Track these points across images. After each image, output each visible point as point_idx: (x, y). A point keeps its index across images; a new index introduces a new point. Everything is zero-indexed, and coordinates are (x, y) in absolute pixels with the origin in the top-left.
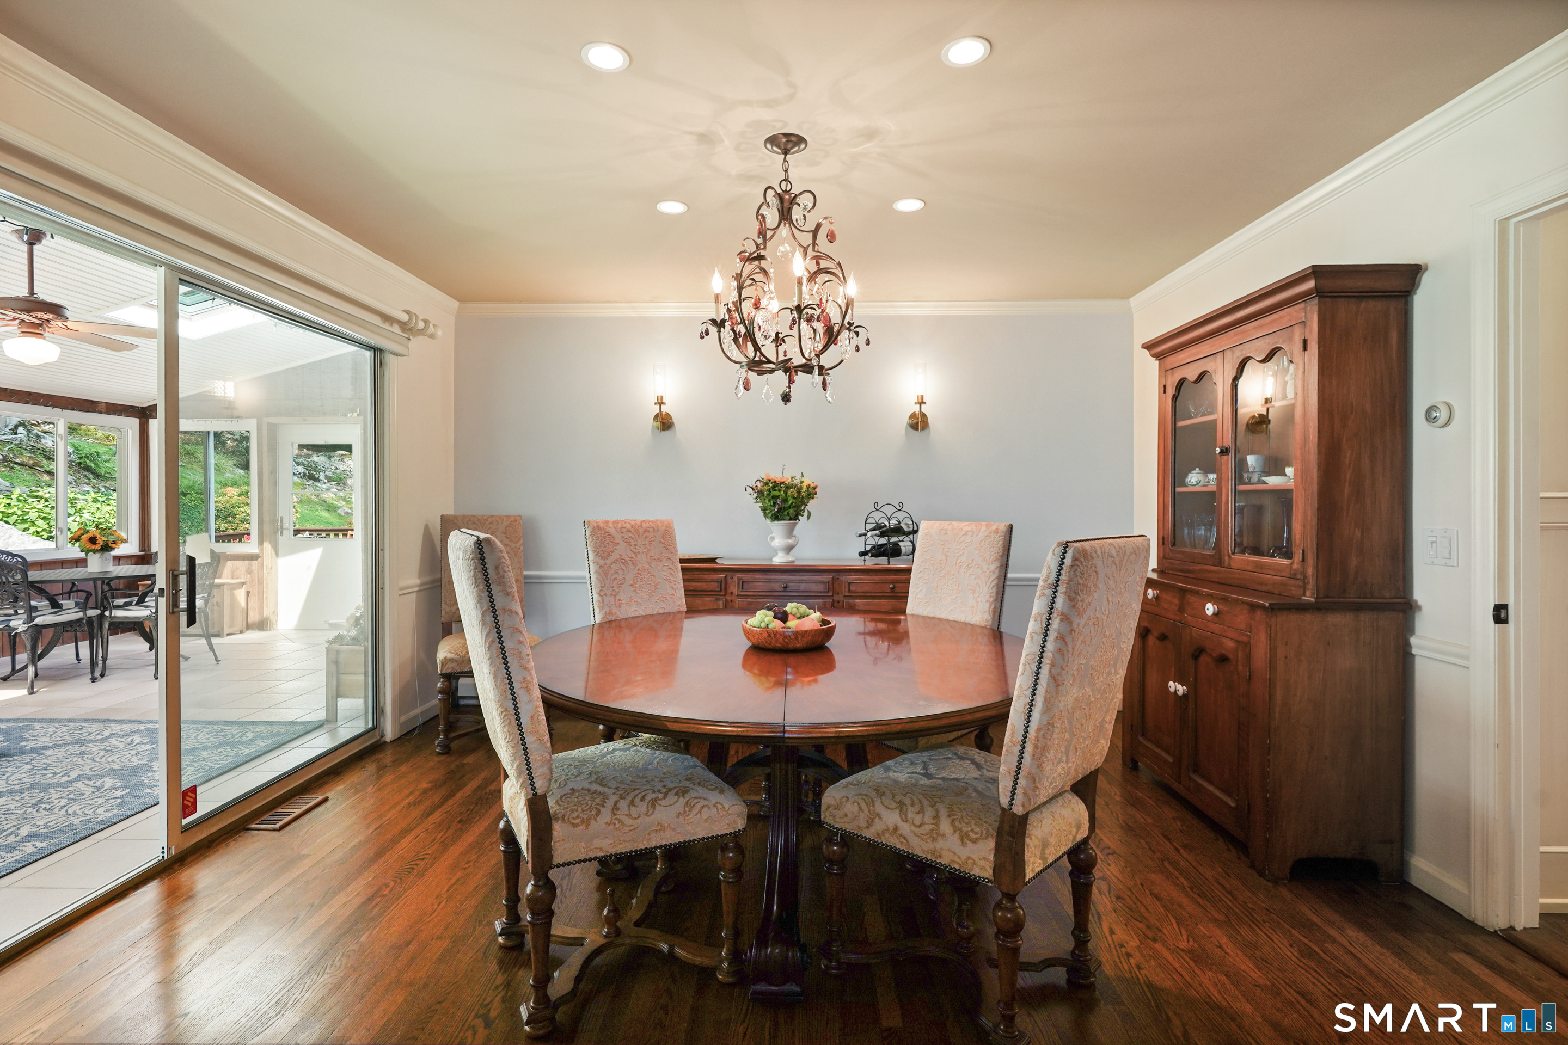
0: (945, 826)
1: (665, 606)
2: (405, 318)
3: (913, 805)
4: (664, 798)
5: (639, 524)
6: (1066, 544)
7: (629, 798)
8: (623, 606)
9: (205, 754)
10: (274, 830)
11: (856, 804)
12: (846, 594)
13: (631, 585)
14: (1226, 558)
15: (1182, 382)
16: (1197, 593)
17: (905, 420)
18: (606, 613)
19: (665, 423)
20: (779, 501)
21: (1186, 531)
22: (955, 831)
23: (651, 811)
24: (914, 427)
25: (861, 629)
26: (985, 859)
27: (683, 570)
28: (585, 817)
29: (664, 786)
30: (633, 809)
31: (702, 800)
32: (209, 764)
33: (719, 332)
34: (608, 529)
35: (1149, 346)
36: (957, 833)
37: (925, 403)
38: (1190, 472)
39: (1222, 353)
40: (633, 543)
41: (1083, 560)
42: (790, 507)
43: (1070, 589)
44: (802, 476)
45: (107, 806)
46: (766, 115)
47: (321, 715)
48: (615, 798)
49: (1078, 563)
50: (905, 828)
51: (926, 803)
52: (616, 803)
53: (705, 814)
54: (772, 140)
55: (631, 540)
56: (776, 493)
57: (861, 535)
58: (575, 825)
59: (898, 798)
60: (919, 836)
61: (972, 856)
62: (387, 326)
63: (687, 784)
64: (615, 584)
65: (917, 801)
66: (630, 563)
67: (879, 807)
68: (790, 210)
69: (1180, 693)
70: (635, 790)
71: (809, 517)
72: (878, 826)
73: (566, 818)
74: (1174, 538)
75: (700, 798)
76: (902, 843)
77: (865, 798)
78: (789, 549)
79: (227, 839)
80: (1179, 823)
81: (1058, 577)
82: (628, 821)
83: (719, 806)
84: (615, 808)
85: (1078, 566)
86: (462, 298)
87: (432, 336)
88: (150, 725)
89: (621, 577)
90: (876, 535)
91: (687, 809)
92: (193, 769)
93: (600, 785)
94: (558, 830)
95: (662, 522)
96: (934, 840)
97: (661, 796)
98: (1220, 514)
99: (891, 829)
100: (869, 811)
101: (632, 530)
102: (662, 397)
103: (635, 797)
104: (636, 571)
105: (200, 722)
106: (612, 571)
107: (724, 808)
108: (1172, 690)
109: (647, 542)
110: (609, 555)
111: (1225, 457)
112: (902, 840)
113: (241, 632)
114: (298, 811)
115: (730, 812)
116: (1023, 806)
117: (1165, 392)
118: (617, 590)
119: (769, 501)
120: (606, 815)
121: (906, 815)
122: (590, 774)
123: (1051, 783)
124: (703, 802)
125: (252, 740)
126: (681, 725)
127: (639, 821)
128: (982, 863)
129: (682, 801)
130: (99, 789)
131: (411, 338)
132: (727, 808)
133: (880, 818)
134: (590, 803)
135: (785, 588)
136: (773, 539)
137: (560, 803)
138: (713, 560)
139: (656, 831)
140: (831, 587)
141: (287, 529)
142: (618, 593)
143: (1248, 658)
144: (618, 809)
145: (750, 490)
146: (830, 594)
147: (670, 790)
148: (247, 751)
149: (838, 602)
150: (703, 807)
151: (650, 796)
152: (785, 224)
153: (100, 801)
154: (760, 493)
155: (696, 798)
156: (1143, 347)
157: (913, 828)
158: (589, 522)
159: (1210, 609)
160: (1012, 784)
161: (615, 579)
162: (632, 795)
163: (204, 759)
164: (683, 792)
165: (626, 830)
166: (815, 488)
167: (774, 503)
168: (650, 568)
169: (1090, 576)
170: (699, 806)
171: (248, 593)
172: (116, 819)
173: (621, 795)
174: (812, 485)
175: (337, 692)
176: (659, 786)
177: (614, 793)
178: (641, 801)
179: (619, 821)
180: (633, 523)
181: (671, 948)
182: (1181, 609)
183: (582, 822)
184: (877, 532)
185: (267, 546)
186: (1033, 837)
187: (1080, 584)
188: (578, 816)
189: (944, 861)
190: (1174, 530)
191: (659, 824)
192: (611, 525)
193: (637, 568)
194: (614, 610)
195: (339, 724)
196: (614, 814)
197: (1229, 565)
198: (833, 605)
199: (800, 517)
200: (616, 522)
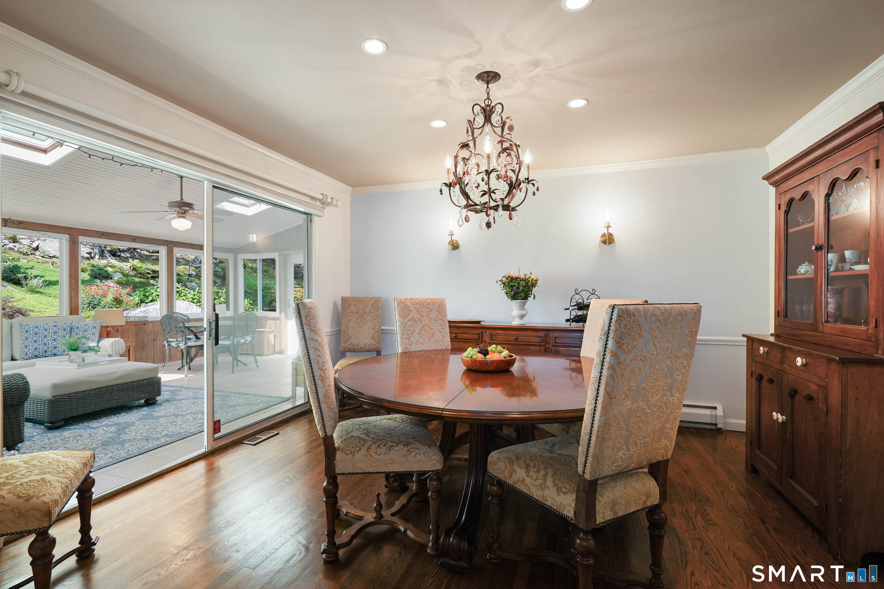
0: (549, 482)
1: (438, 346)
2: (321, 197)
3: (534, 467)
4: (397, 446)
5: (424, 300)
6: (614, 306)
7: (378, 444)
8: (413, 344)
9: (238, 408)
10: (253, 445)
11: (504, 463)
12: (554, 344)
13: (418, 333)
14: (821, 325)
15: (791, 202)
16: (791, 349)
17: (598, 238)
18: (404, 348)
19: (455, 246)
20: (514, 288)
21: (797, 307)
22: (554, 486)
23: (388, 452)
24: (604, 242)
25: (568, 366)
26: (570, 505)
27: (450, 327)
28: (353, 450)
29: (399, 440)
30: (378, 449)
31: (417, 450)
32: (238, 412)
33: (450, 190)
34: (406, 303)
35: (767, 178)
36: (555, 487)
37: (611, 227)
38: (800, 265)
39: (817, 178)
40: (420, 311)
41: (626, 317)
42: (521, 292)
43: (616, 336)
44: (531, 273)
45: (195, 426)
46: (470, 63)
47: (289, 395)
48: (371, 443)
49: (621, 318)
50: (528, 480)
51: (542, 466)
52: (371, 445)
53: (419, 457)
54: (480, 77)
55: (419, 309)
56: (513, 284)
57: (566, 309)
58: (347, 454)
59: (527, 462)
60: (535, 486)
61: (563, 502)
62: (313, 202)
63: (411, 440)
64: (409, 332)
65: (537, 465)
66: (418, 321)
67: (516, 467)
68: (490, 116)
69: (780, 420)
70: (382, 440)
71: (534, 298)
72: (515, 477)
73: (344, 450)
74: (786, 312)
75: (416, 448)
76: (526, 489)
77: (510, 460)
78: (522, 317)
79: (233, 446)
80: (777, 513)
81: (609, 328)
82: (376, 456)
83: (426, 454)
84: (369, 448)
85: (622, 320)
86: (353, 186)
87: (336, 206)
88: (223, 393)
89: (412, 329)
90: (575, 309)
91: (407, 453)
92: (232, 414)
93: (366, 435)
94: (339, 456)
95: (438, 299)
96: (543, 490)
97: (395, 445)
98: (816, 294)
99: (521, 480)
100: (510, 468)
101: (420, 303)
102: (452, 231)
103: (381, 444)
104: (421, 326)
105: (241, 394)
106: (408, 326)
107: (429, 455)
108: (775, 418)
109: (428, 310)
110: (406, 317)
111: (820, 253)
112: (526, 487)
113: (272, 354)
114: (264, 438)
115: (432, 458)
116: (591, 474)
117: (779, 209)
118: (410, 336)
119: (509, 288)
120: (364, 451)
121: (529, 473)
122: (364, 430)
123: (613, 463)
124: (418, 451)
125: (259, 404)
126: (391, 404)
127: (381, 456)
128: (568, 507)
129: (406, 449)
130: (195, 418)
131: (325, 207)
132: (431, 456)
133: (515, 473)
134: (357, 444)
135: (516, 339)
136: (512, 310)
137: (343, 442)
138: (479, 322)
139: (390, 463)
140: (544, 340)
141: (291, 305)
142: (410, 338)
143: (826, 397)
144: (370, 449)
145: (498, 282)
146: (544, 344)
147: (401, 442)
148: (255, 408)
149: (549, 349)
150: (417, 454)
151: (390, 444)
152: (488, 124)
153: (194, 424)
154: (504, 284)
155: (414, 448)
156: (763, 179)
157: (532, 481)
158: (396, 299)
159: (799, 361)
160: (584, 460)
161: (409, 330)
162: (380, 442)
163: (237, 410)
164: (407, 444)
165: (374, 460)
166: (536, 281)
167: (512, 290)
168: (429, 324)
169: (633, 327)
170: (415, 452)
171: (275, 336)
172: (196, 432)
173: (374, 442)
174: (535, 279)
175: (296, 384)
176: (396, 439)
177: (371, 441)
178: (384, 446)
179: (370, 455)
180: (421, 300)
181: (406, 530)
182: (782, 361)
183: (351, 453)
184: (576, 307)
185: (283, 314)
186: (605, 497)
187: (624, 333)
188: (350, 450)
189: (549, 503)
190: (786, 306)
191: (392, 459)
192: (408, 301)
193: (422, 324)
194: (408, 347)
195: (297, 399)
196: (368, 451)
197: (823, 331)
198: (545, 350)
199: (529, 298)
200: (412, 299)
